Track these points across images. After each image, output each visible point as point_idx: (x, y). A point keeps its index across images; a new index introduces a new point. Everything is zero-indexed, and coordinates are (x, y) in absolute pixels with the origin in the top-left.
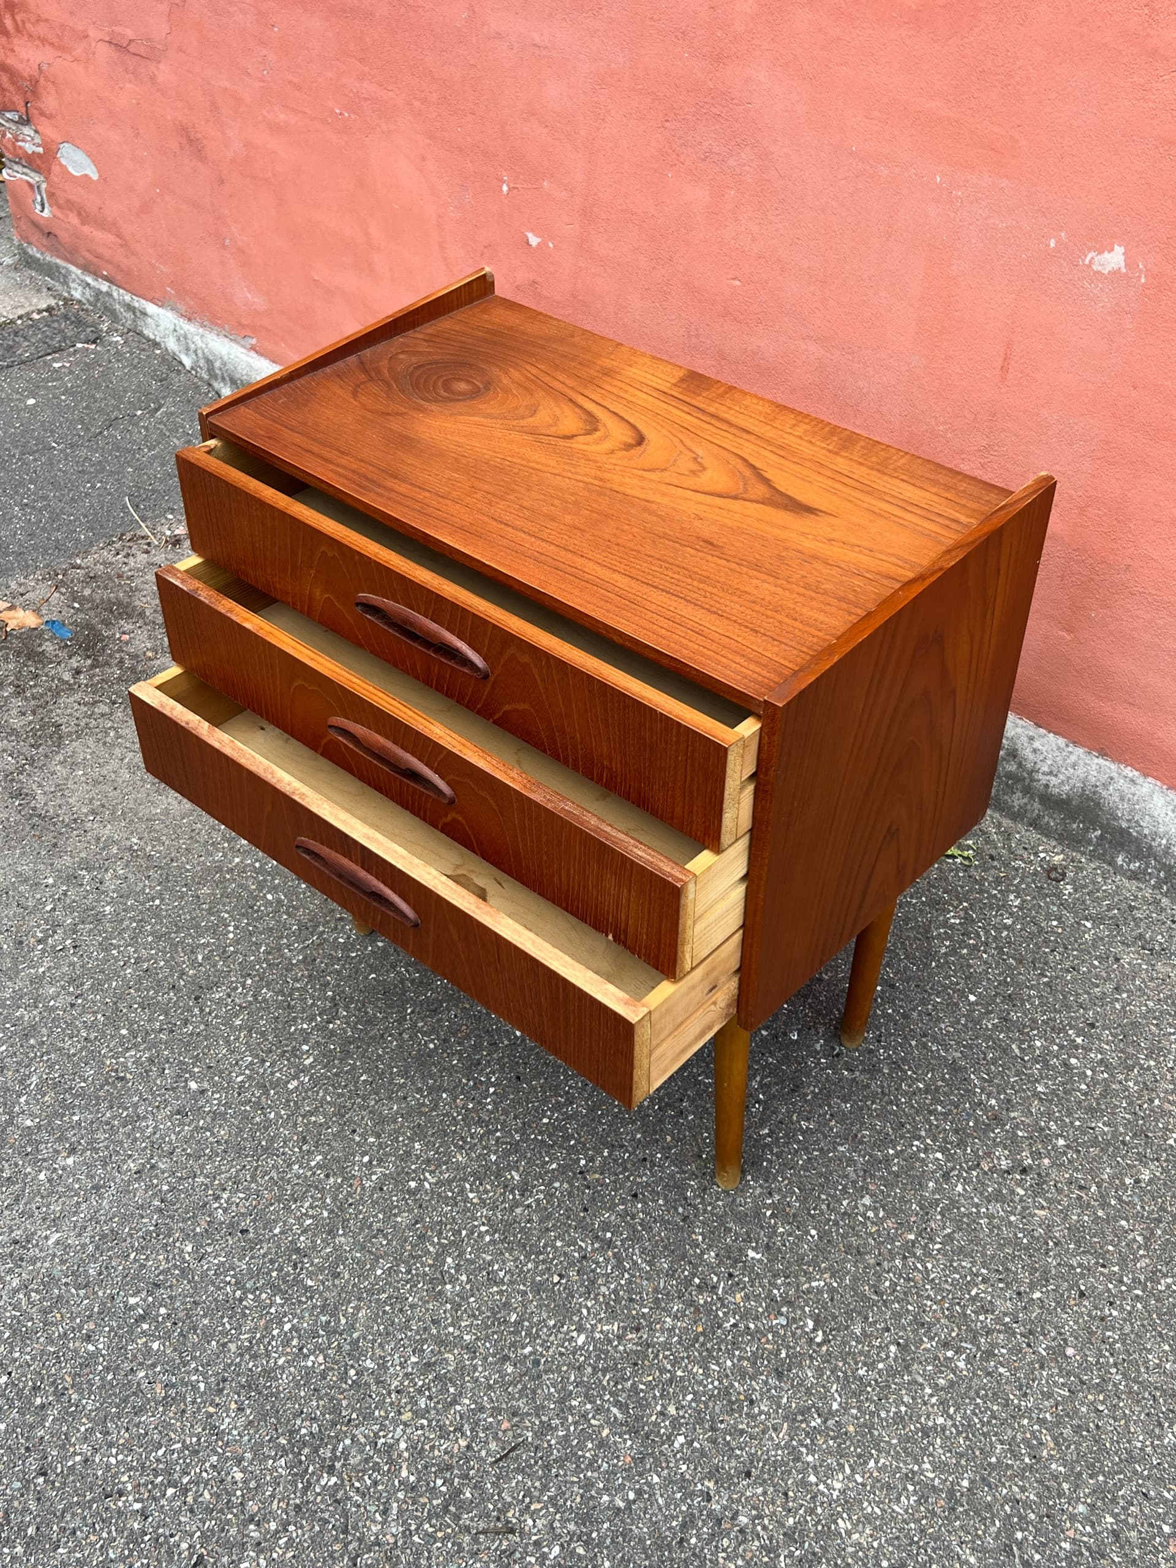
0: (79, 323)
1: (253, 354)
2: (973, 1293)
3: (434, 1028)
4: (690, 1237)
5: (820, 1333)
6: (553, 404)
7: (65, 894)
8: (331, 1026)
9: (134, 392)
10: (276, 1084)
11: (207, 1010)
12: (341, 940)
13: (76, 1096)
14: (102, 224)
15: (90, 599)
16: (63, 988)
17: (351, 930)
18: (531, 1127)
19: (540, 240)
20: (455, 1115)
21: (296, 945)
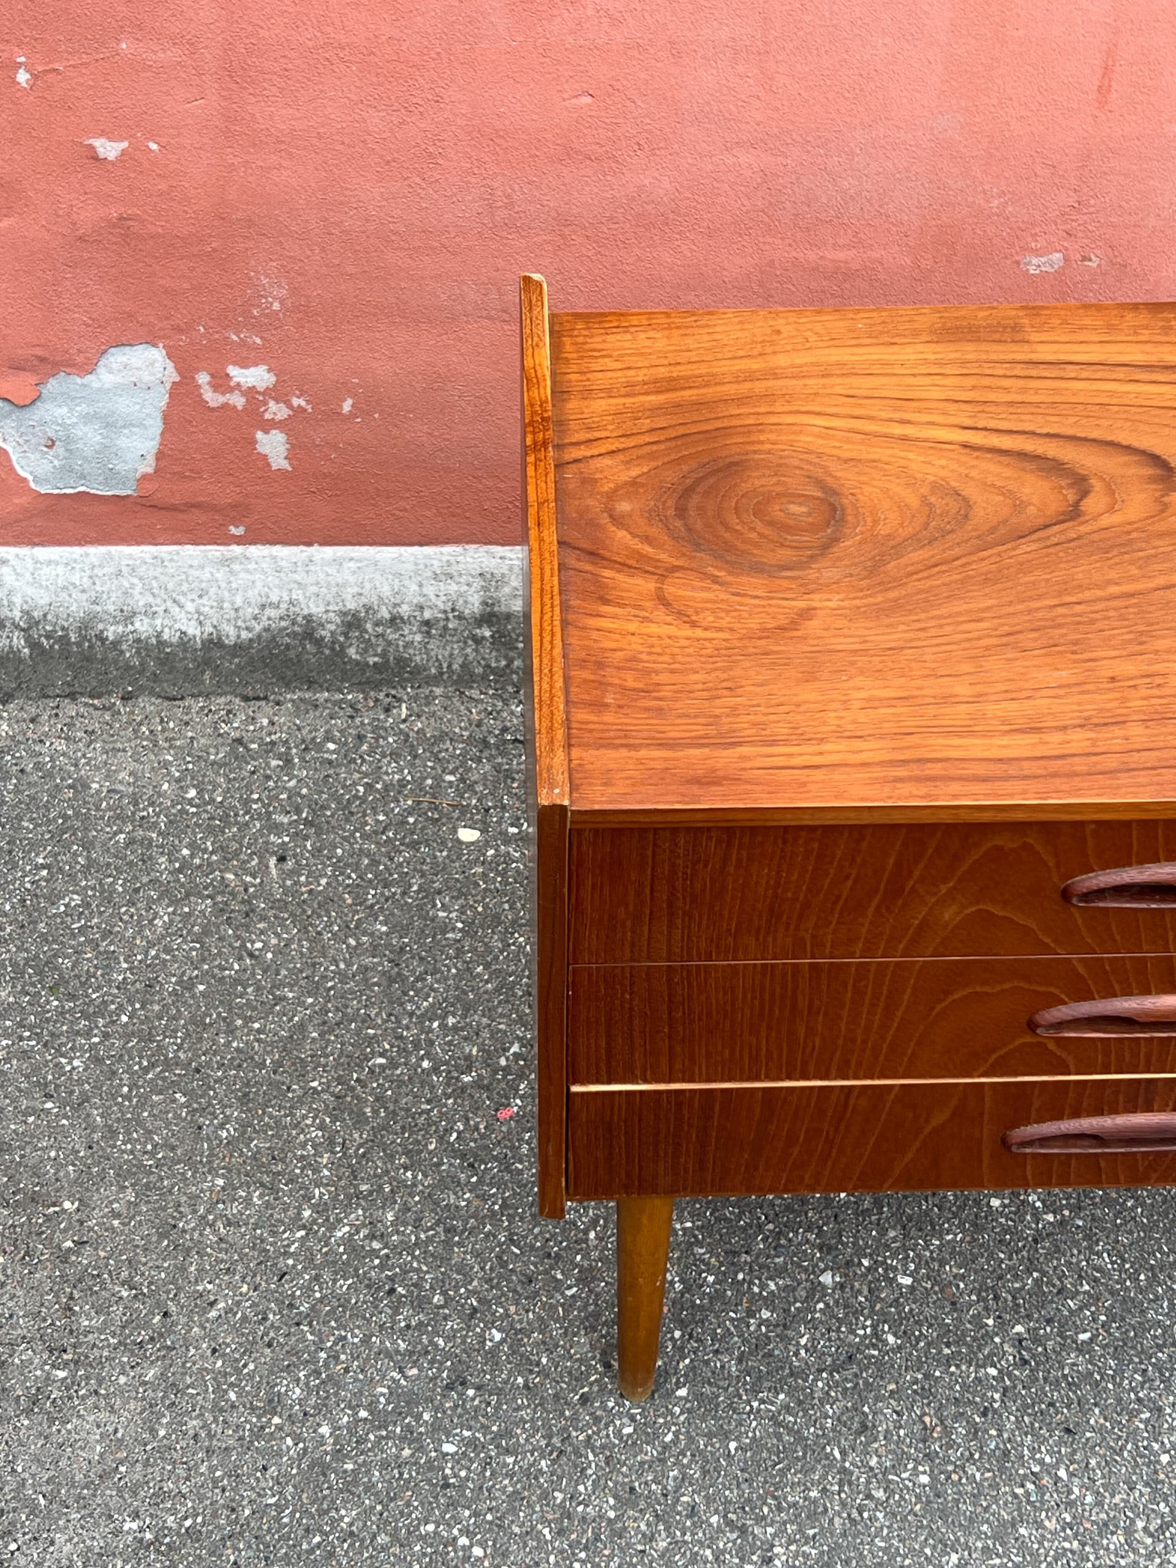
12: (627, 1430)
17: (620, 1405)
18: (1163, 1482)
19: (125, 144)
20: (1067, 1545)
21: (581, 1488)
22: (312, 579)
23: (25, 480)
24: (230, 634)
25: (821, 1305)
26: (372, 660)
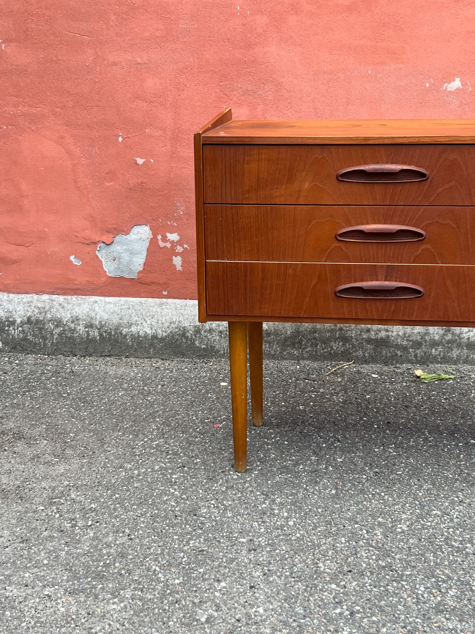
19: (144, 160)
22: (186, 313)
23: (105, 272)
24: (161, 333)
26: (203, 346)
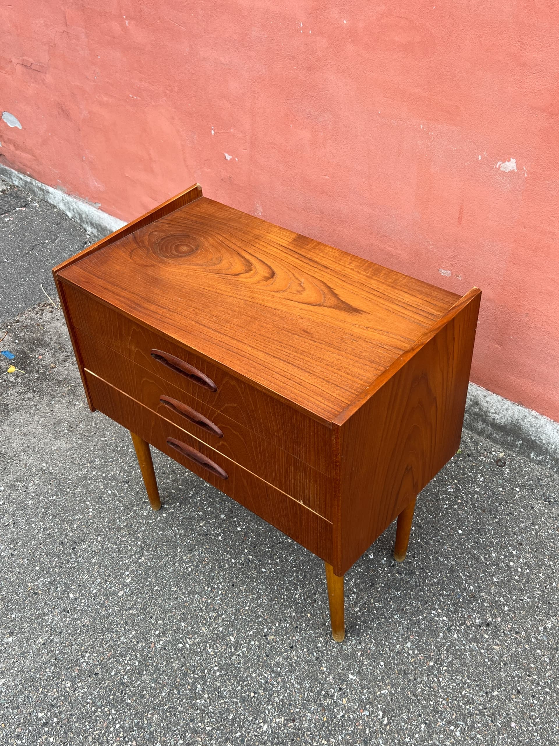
0: (17, 197)
1: (100, 211)
2: (463, 693)
3: (191, 559)
4: (320, 668)
5: (386, 719)
6: (230, 256)
7: (9, 495)
8: (140, 561)
9: (44, 231)
10: (112, 594)
11: (79, 554)
12: (145, 514)
13: (13, 604)
14: (25, 150)
15: (24, 338)
16: (8, 545)
17: (150, 508)
18: (240, 612)
19: (231, 157)
20: (202, 606)
21: (123, 517)
25: (214, 520)
